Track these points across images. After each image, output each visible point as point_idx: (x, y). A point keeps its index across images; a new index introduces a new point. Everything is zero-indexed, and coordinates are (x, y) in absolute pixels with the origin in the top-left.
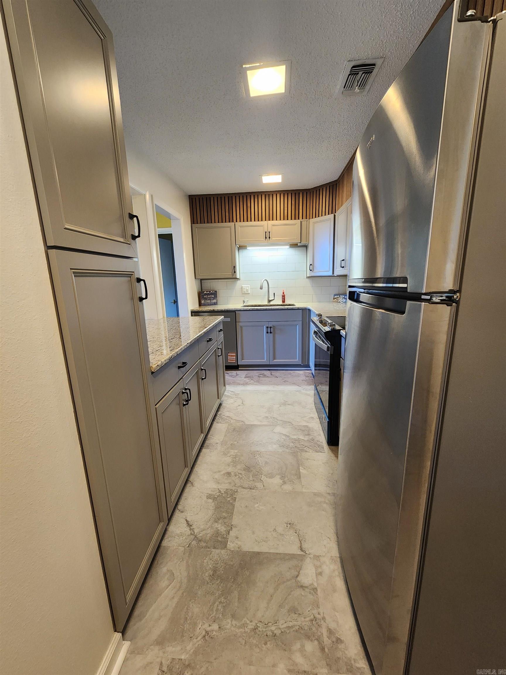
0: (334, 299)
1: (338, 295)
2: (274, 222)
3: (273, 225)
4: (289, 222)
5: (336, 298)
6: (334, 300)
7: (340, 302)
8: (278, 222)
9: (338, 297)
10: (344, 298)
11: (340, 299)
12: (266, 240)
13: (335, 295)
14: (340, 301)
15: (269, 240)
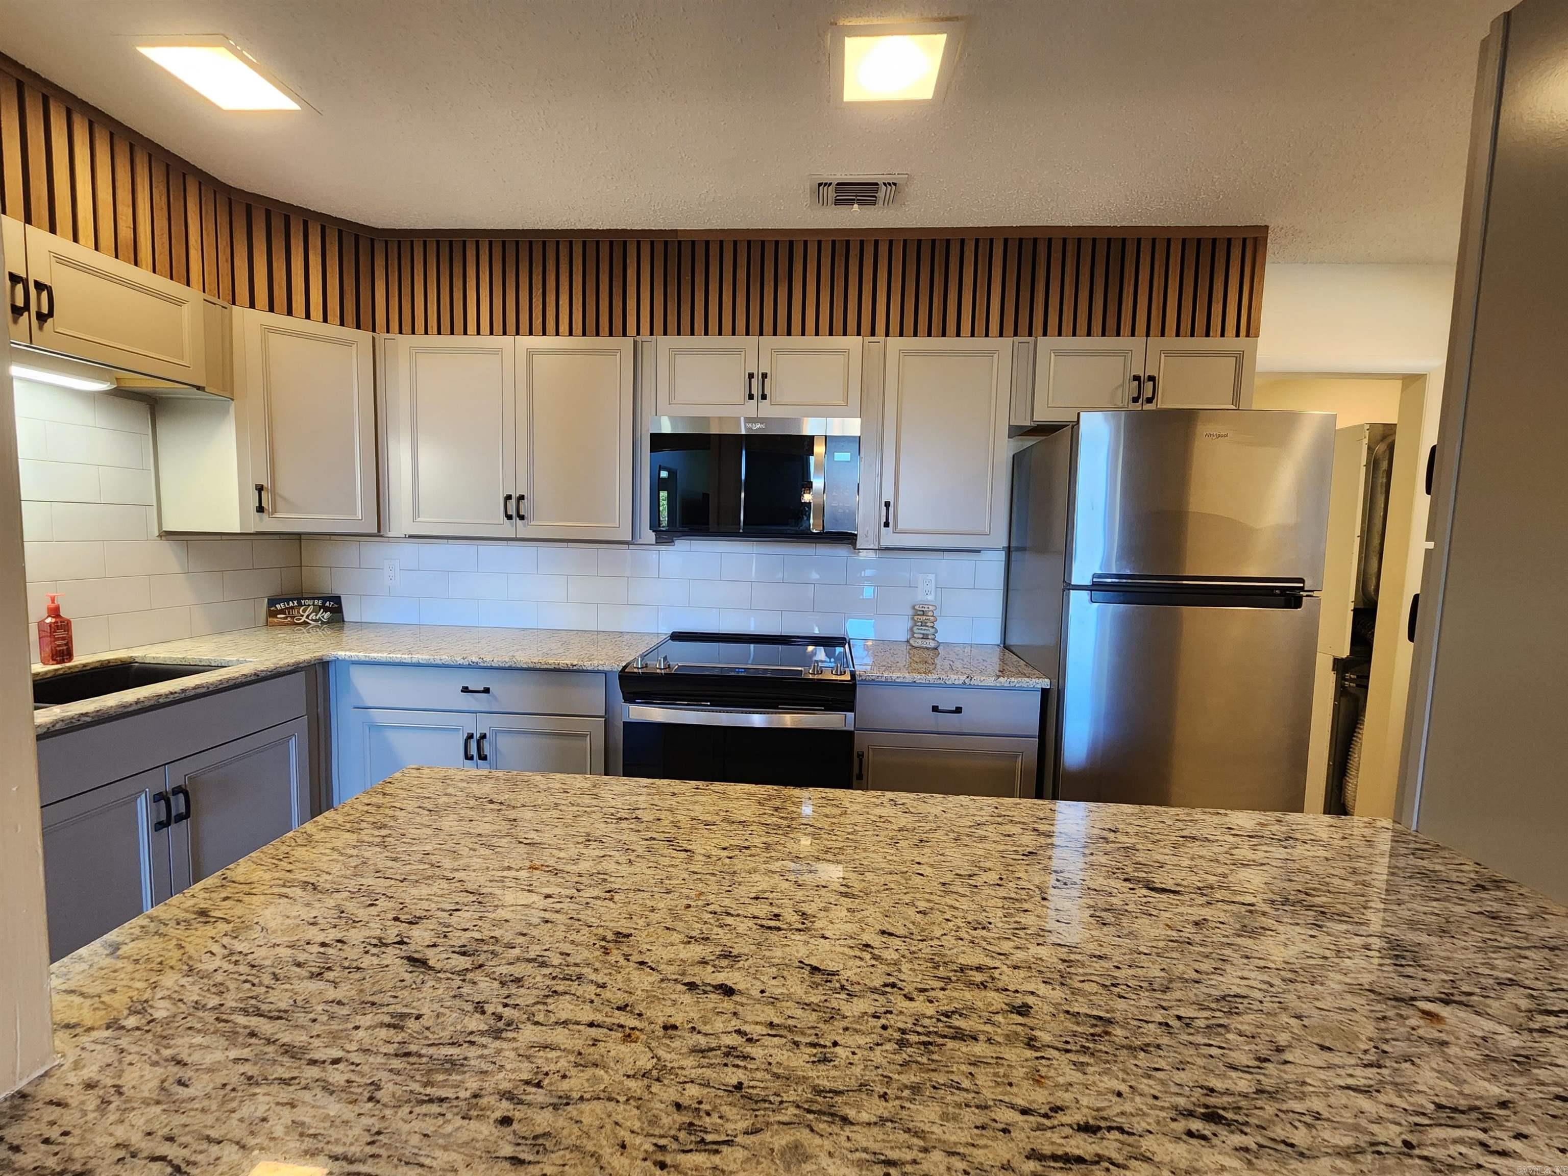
0: (272, 614)
1: (292, 599)
2: (61, 243)
3: (62, 260)
4: (142, 275)
5: (282, 612)
6: (276, 620)
7: (305, 623)
8: (83, 252)
9: (292, 608)
10: (320, 607)
11: (304, 611)
12: (15, 321)
13: (272, 602)
14: (304, 619)
15: (41, 328)
